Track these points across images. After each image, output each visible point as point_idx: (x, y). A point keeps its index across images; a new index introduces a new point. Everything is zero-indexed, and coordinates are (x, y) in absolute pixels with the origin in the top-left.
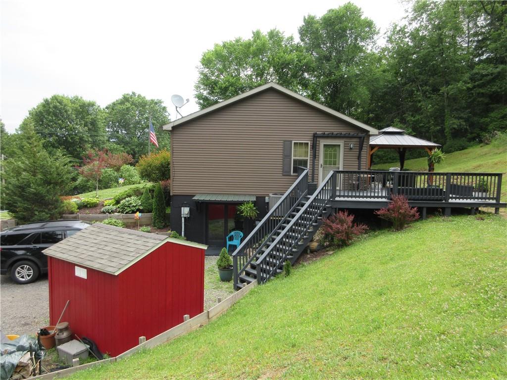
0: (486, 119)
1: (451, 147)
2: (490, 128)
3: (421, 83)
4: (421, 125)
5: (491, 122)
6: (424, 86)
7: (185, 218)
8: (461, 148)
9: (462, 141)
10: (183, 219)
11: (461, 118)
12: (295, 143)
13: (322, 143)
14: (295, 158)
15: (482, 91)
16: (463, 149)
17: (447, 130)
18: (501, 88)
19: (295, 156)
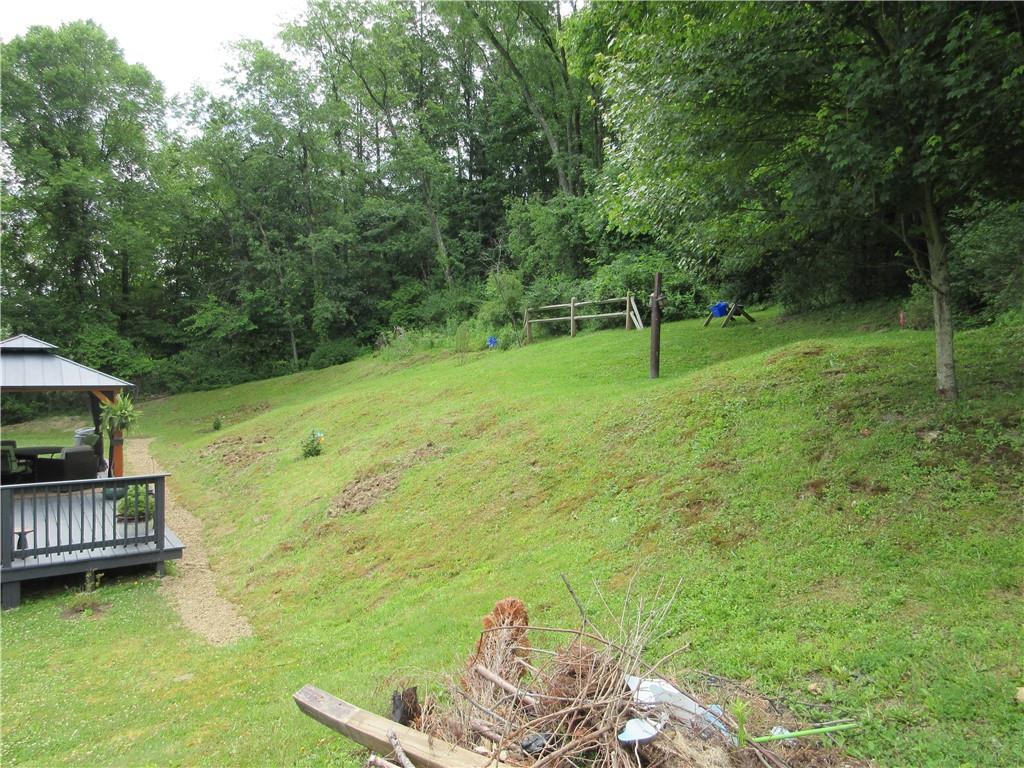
0: (389, 302)
1: (323, 358)
2: (392, 319)
3: (264, 222)
4: (267, 309)
5: (395, 308)
6: (271, 227)
8: (342, 359)
9: (345, 345)
11: (343, 299)
15: (377, 247)
16: (345, 361)
17: (316, 321)
18: (407, 246)
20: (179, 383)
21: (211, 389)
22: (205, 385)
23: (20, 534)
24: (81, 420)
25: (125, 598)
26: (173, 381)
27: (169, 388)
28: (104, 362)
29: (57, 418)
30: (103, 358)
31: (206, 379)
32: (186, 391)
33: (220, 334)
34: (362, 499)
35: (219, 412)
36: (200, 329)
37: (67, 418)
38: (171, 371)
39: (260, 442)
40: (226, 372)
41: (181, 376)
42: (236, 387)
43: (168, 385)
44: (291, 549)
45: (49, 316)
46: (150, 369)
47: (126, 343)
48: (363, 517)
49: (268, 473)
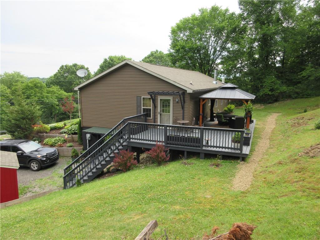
7: (88, 140)
10: (88, 141)
12: (143, 98)
13: (159, 98)
14: (144, 107)
19: (143, 106)
20: (296, 95)
21: (307, 98)
22: (305, 96)
23: (207, 140)
24: (263, 106)
25: (226, 165)
26: (294, 94)
27: (292, 97)
28: (271, 88)
29: (257, 104)
30: (271, 87)
31: (306, 94)
32: (298, 98)
33: (312, 78)
34: (315, 152)
35: (308, 106)
36: (304, 77)
37: (259, 105)
38: (293, 91)
39: (310, 120)
40: (314, 92)
41: (297, 93)
42: (317, 97)
43: (292, 96)
44: (281, 164)
45: (257, 74)
46: (286, 90)
47: (279, 82)
48: (311, 160)
49: (298, 133)
